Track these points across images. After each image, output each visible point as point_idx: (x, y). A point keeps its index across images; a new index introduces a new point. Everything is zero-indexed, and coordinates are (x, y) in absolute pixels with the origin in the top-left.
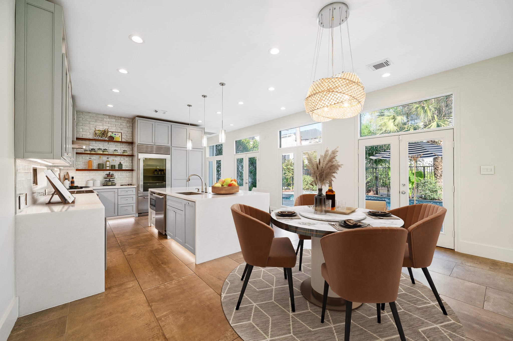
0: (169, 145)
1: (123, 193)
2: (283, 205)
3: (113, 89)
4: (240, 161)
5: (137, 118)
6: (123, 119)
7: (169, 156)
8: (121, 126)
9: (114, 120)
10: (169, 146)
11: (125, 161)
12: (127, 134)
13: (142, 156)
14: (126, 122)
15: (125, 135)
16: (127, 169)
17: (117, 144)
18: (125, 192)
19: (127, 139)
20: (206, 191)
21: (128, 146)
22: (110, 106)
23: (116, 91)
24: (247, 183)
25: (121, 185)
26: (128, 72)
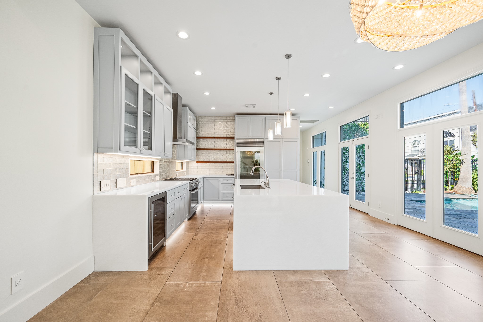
0: (263, 137)
1: (225, 182)
2: (404, 214)
3: (204, 93)
4: (345, 150)
5: (236, 116)
6: (228, 118)
7: (263, 148)
8: (227, 125)
9: (222, 120)
10: (263, 139)
11: (230, 154)
12: (231, 131)
13: (239, 149)
14: (230, 120)
15: (230, 132)
16: (231, 161)
17: (224, 140)
18: (226, 181)
19: (231, 135)
20: (268, 186)
21: (232, 141)
22: (213, 108)
23: (207, 93)
24: (353, 178)
25: (227, 175)
26: (202, 73)
